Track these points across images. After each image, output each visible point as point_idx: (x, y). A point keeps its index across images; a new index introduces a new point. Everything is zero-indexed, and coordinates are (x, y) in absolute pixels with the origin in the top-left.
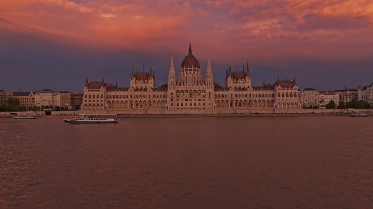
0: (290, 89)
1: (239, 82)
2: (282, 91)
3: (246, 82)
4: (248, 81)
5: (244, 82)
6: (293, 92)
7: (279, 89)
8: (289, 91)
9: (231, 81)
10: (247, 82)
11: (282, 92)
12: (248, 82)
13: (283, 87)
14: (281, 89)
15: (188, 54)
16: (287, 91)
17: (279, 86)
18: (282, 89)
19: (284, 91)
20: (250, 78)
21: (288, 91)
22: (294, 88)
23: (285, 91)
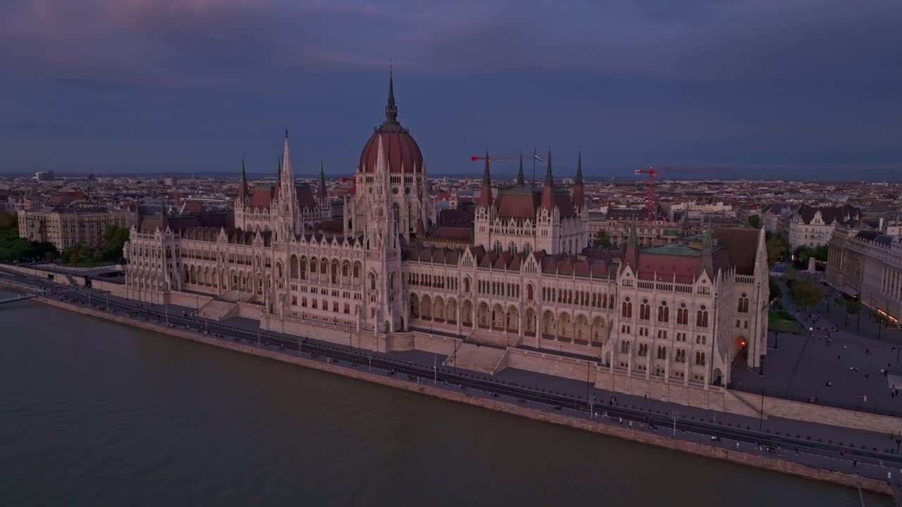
0: (678, 289)
1: (512, 232)
2: (643, 294)
3: (534, 233)
4: (543, 228)
5: (527, 233)
6: (693, 304)
7: (628, 284)
8: (674, 299)
9: (483, 225)
10: (539, 233)
11: (637, 296)
12: (545, 233)
13: (644, 274)
14: (635, 284)
15: (385, 119)
16: (662, 296)
17: (628, 270)
18: (640, 285)
19: (649, 295)
20: (551, 219)
21: (668, 296)
22: (695, 287)
23: (655, 297)
